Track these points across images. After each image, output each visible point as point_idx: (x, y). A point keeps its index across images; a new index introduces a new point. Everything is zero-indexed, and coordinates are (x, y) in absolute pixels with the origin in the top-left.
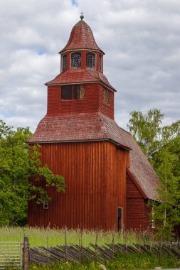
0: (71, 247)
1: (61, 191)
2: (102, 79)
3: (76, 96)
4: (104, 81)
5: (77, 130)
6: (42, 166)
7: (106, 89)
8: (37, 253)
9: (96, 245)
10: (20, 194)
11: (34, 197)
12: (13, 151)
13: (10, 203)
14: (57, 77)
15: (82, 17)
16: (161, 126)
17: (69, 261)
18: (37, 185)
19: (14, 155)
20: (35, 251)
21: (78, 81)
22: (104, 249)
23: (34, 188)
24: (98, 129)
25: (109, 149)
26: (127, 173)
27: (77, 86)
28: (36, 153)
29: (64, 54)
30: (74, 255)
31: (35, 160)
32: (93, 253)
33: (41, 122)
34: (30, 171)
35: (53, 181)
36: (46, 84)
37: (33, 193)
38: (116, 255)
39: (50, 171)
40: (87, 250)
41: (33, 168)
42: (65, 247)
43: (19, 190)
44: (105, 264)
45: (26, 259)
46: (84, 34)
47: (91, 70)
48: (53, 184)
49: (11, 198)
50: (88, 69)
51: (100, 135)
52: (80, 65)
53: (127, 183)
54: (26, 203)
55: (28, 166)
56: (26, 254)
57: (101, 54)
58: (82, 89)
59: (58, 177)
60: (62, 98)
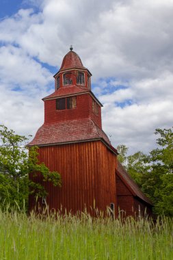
1: (58, 186)
3: (69, 106)
6: (39, 163)
11: (33, 192)
15: (71, 49)
16: (126, 155)
23: (33, 183)
24: (90, 131)
25: (101, 147)
26: (116, 174)
27: (70, 98)
29: (57, 77)
35: (49, 177)
36: (43, 99)
37: (32, 188)
39: (47, 168)
46: (73, 59)
47: (81, 85)
48: (50, 179)
50: (78, 84)
51: (91, 136)
52: (71, 82)
53: (117, 182)
57: (89, 75)
58: (74, 100)
59: (54, 173)
60: (57, 109)
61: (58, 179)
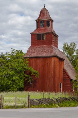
0: (46, 99)
2: (53, 32)
3: (43, 38)
4: (54, 32)
5: (43, 52)
6: (30, 67)
7: (54, 35)
8: (33, 101)
9: (55, 98)
10: (21, 78)
12: (18, 61)
13: (18, 82)
14: (35, 31)
15: (44, 6)
17: (45, 104)
18: (28, 74)
19: (18, 62)
20: (32, 100)
21: (43, 32)
22: (58, 99)
23: (27, 76)
24: (52, 52)
25: (56, 60)
26: (63, 69)
27: (43, 34)
28: (27, 61)
29: (38, 21)
30: (47, 102)
31: (27, 64)
32: (54, 101)
33: (29, 49)
34: (25, 69)
35: (34, 73)
36: (30, 34)
37: (26, 77)
38: (62, 101)
39: (33, 69)
40: (52, 100)
41: (26, 68)
42: (43, 99)
43: (21, 77)
44: (58, 105)
45: (29, 103)
46: (45, 13)
47: (49, 28)
48: (34, 74)
49: (18, 79)
50: (47, 27)
51: (52, 54)
52: (44, 26)
53: (63, 73)
54: (23, 82)
55: (24, 67)
56: (29, 101)
57: (52, 21)
58: (45, 35)
59: (36, 71)
60: (37, 39)
61: (38, 74)
